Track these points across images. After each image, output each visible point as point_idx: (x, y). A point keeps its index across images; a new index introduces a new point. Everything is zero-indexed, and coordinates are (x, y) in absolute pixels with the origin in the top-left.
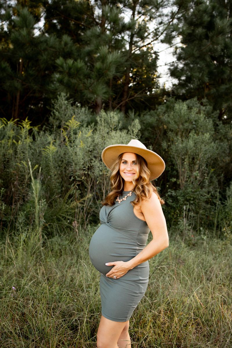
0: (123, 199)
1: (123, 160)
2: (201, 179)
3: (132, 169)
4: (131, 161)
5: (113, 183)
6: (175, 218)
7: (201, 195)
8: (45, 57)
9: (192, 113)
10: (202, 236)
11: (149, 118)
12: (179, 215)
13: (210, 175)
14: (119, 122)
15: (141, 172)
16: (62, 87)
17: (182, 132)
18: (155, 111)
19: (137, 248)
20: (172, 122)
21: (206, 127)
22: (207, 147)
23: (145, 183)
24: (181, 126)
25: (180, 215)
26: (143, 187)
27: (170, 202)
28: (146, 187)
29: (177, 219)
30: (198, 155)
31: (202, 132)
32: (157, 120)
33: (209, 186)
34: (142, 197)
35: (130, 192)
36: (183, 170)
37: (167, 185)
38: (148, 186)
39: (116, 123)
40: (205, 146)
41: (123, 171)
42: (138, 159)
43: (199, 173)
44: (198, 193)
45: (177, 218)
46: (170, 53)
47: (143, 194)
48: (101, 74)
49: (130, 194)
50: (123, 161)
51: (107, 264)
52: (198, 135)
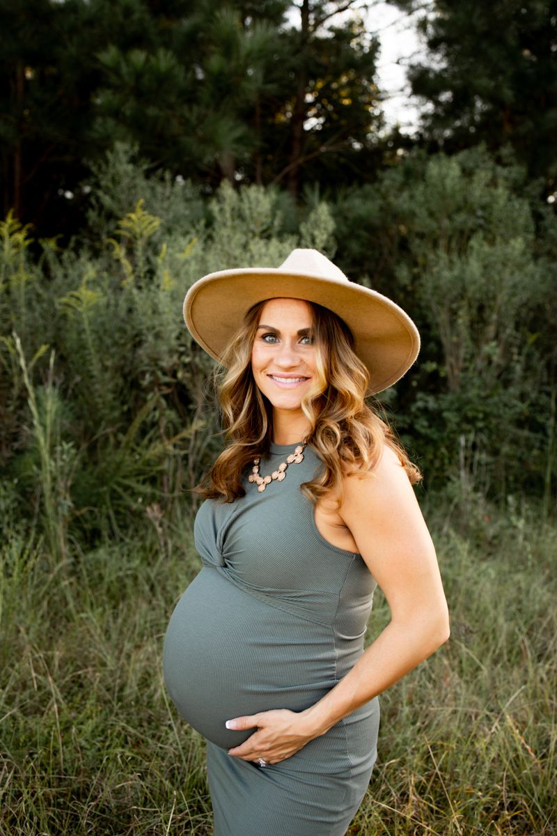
0: (275, 475)
1: (264, 327)
2: (502, 363)
3: (297, 363)
4: (295, 332)
5: (230, 413)
6: (437, 470)
7: (505, 405)
8: (72, 50)
9: (475, 185)
10: (513, 519)
11: (361, 205)
12: (446, 461)
13: (525, 350)
14: (274, 215)
15: (334, 372)
16: (122, 130)
17: (450, 239)
18: (376, 185)
19: (337, 652)
20: (422, 213)
21: (514, 221)
22: (518, 276)
23: (351, 413)
24: (446, 223)
25: (450, 459)
26: (344, 425)
27: (423, 427)
28: (358, 425)
29: (443, 471)
30: (494, 298)
31: (502, 235)
32: (381, 209)
33: (525, 378)
34: (345, 464)
35: (295, 446)
36: (455, 339)
37: (413, 380)
38: (363, 423)
39: (266, 217)
40: (512, 273)
41: (263, 369)
42: (321, 324)
43: (497, 346)
44: (496, 399)
45: (441, 469)
46: (409, 28)
47: (348, 452)
48: (224, 87)
49: (297, 457)
50: (262, 331)
51: (230, 725)
52: (492, 242)
